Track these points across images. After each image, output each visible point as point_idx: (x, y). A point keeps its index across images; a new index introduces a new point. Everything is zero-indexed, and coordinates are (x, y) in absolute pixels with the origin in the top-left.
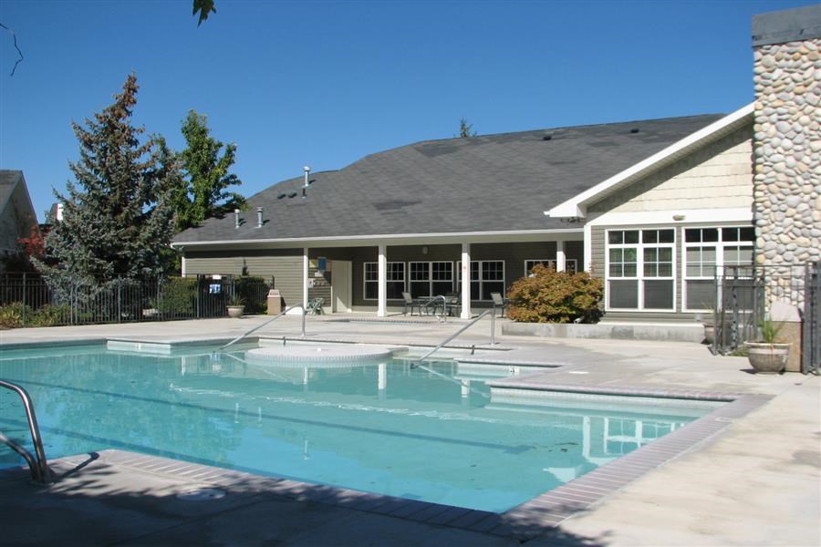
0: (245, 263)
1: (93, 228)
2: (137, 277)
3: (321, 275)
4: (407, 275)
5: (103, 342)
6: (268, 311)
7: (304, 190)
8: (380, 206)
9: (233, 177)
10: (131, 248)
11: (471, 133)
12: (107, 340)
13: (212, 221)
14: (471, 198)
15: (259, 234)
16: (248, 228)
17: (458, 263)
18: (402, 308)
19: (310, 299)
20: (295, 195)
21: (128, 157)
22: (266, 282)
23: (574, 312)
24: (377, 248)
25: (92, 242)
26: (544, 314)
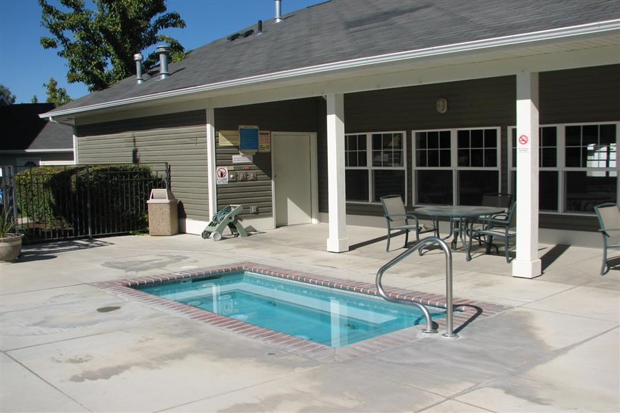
0: (134, 141)
3: (246, 160)
4: (409, 157)
6: (150, 228)
7: (261, 25)
8: (354, 24)
9: (174, 16)
17: (510, 129)
19: (222, 204)
22: (151, 174)
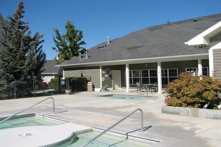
0: (82, 72)
2: (24, 80)
3: (107, 76)
4: (140, 75)
7: (106, 45)
8: (129, 49)
9: (83, 42)
10: (21, 69)
13: (75, 57)
14: (163, 44)
15: (86, 61)
16: (83, 59)
18: (136, 88)
19: (103, 85)
20: (103, 47)
22: (87, 79)
23: (204, 101)
24: (125, 65)
26: (186, 102)
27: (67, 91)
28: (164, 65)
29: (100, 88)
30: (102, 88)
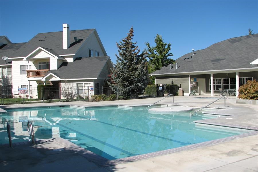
0: (172, 80)
1: (122, 72)
2: (135, 86)
3: (195, 83)
4: (222, 83)
5: (117, 106)
6: (179, 95)
7: (191, 57)
8: (212, 61)
9: (171, 53)
10: (133, 78)
11: (252, 33)
12: (118, 105)
13: (164, 67)
14: (241, 57)
15: (176, 71)
16: (173, 69)
18: (219, 93)
19: (191, 90)
20: (189, 58)
21: (131, 51)
22: (178, 86)
24: (210, 74)
25: (122, 76)
26: (249, 97)
27: (165, 95)
28: (241, 74)
29: (189, 93)
30: (191, 93)
